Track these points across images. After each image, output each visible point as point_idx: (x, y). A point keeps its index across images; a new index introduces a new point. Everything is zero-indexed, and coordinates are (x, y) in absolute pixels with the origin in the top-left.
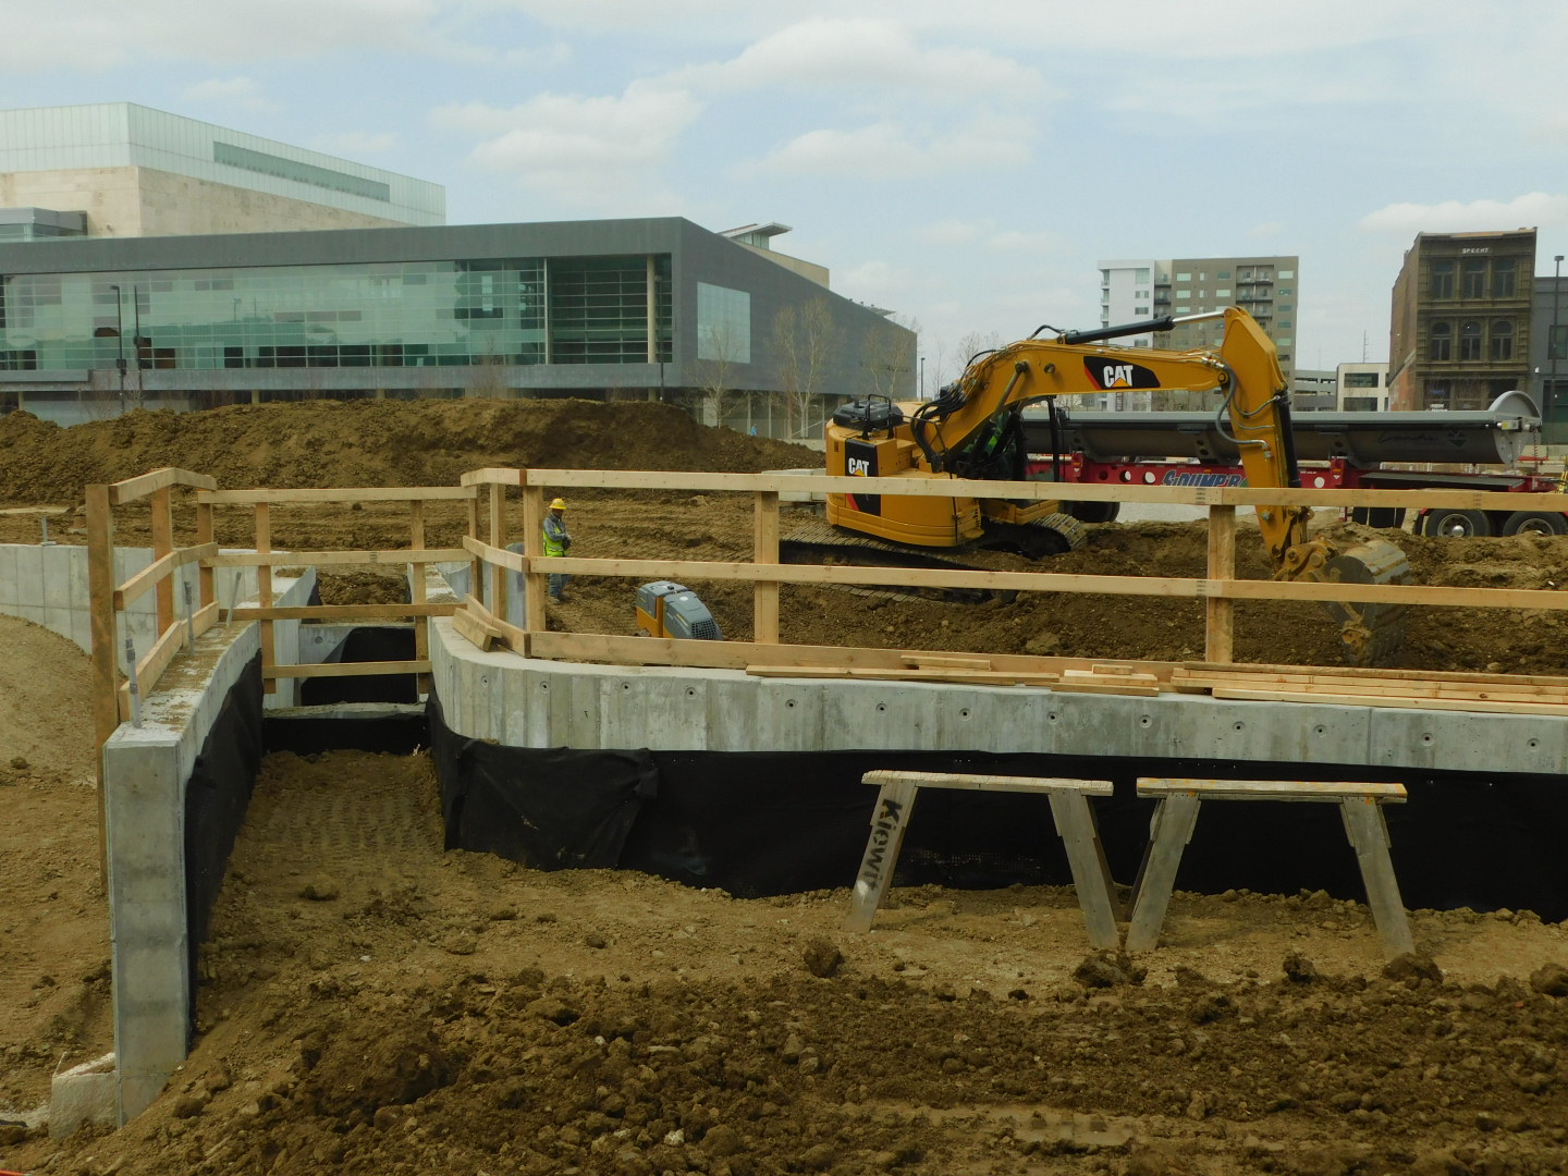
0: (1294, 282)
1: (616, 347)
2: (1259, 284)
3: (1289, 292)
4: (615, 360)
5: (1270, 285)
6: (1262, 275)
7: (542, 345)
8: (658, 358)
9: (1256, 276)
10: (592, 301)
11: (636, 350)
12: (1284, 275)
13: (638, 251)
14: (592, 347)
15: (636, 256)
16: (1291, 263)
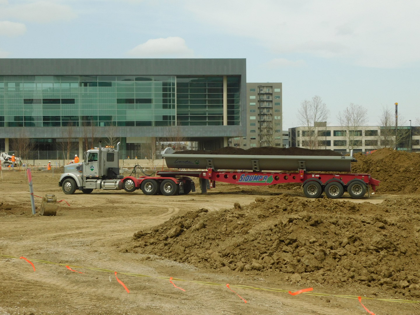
0: (281, 93)
1: (205, 118)
2: (266, 94)
3: (279, 97)
4: (205, 124)
5: (271, 94)
6: (267, 90)
7: (174, 117)
8: (229, 123)
9: (266, 90)
10: (192, 96)
11: (216, 120)
12: (277, 90)
13: (220, 73)
14: (192, 118)
15: (218, 76)
16: (279, 85)
